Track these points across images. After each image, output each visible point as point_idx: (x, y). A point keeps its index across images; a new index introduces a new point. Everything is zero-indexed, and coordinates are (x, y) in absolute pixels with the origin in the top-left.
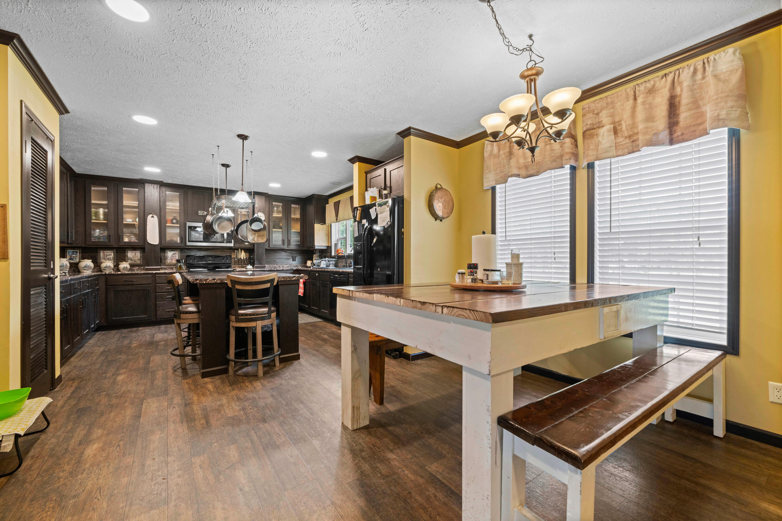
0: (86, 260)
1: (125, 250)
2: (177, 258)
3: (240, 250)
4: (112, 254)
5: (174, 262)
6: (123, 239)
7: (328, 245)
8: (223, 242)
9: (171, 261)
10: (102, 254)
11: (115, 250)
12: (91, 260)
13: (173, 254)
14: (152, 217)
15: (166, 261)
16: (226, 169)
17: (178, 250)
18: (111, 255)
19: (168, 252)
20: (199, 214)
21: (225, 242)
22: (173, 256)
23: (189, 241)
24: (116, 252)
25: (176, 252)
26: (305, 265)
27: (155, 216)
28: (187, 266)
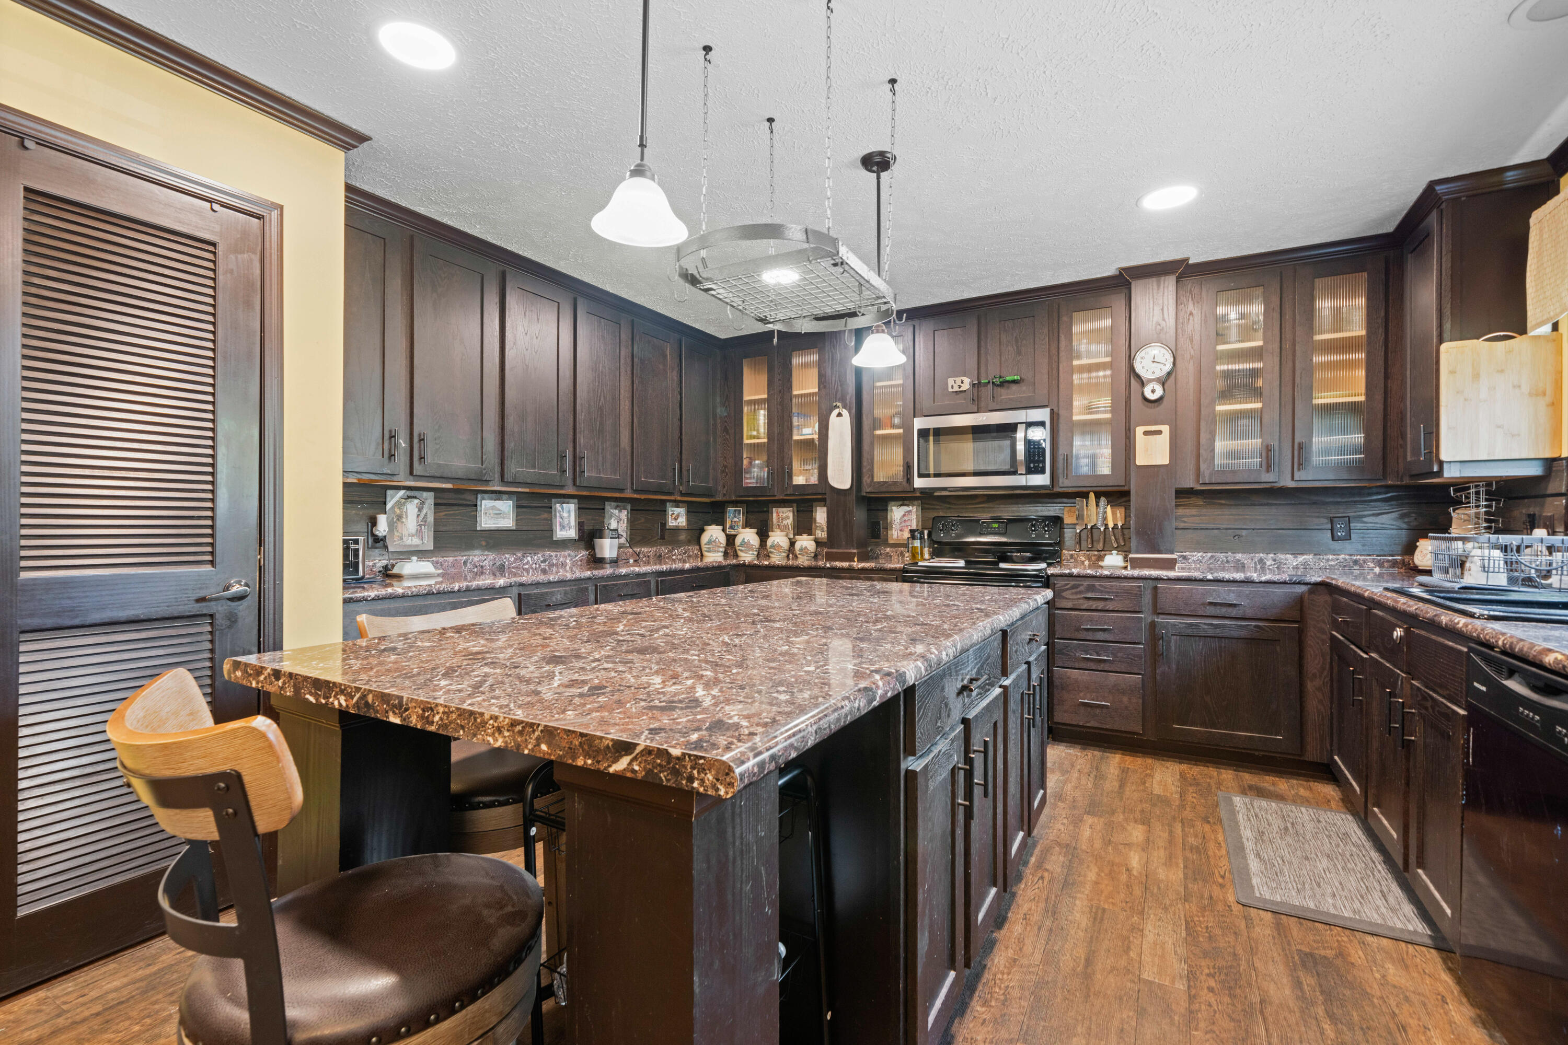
0: (748, 530)
1: (812, 506)
2: (914, 527)
3: (1092, 495)
4: (791, 515)
5: (907, 535)
6: (790, 477)
7: (1548, 455)
8: (1014, 473)
9: (900, 533)
10: (775, 515)
11: (795, 505)
12: (755, 530)
13: (904, 515)
14: (840, 415)
15: (889, 532)
16: (878, 178)
17: (916, 503)
18: (788, 518)
19: (894, 508)
20: (950, 389)
21: (1022, 470)
22: (906, 518)
23: (920, 476)
24: (798, 511)
25: (911, 508)
26: (1407, 558)
27: (845, 412)
28: (933, 548)
